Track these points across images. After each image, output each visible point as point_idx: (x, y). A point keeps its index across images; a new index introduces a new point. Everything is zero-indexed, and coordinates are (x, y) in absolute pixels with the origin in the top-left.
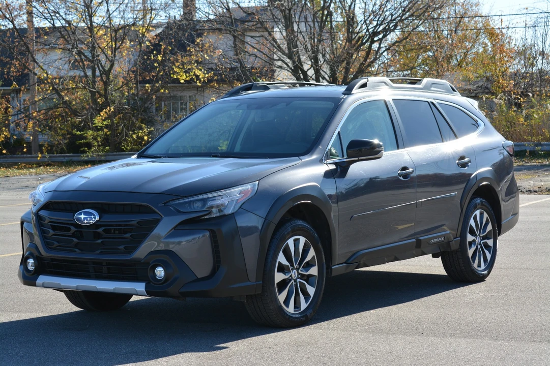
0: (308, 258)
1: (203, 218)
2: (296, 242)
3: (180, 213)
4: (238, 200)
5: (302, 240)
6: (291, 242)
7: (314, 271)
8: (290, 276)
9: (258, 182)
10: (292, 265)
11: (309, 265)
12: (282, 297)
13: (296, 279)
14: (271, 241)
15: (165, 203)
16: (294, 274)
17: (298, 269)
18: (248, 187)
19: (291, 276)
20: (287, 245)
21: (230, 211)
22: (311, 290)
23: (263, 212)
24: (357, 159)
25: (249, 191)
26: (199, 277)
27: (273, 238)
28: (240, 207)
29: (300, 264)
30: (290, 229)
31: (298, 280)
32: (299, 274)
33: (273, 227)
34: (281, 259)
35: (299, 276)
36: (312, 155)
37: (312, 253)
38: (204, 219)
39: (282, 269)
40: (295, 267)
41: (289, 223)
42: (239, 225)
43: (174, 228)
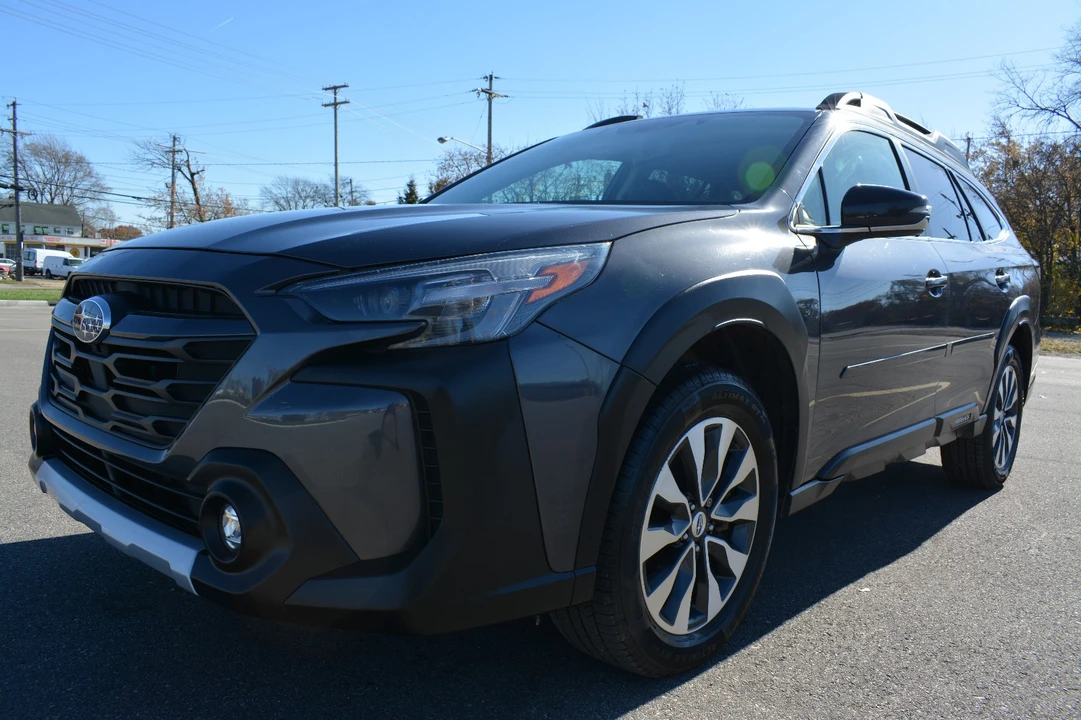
0: (739, 478)
1: (400, 345)
2: (712, 435)
3: (320, 322)
4: (530, 293)
5: (728, 428)
6: (696, 436)
7: (749, 510)
8: (687, 532)
9: (609, 244)
10: (694, 500)
11: (740, 495)
12: (655, 602)
13: (703, 537)
14: (637, 435)
15: (279, 288)
16: (697, 523)
17: (708, 510)
18: (575, 255)
19: (689, 532)
20: (687, 444)
21: (496, 328)
22: (737, 562)
23: (617, 343)
24: (866, 229)
25: (576, 268)
26: (363, 557)
27: (643, 424)
28: (536, 320)
29: (715, 497)
30: (698, 398)
31: (708, 539)
32: (710, 521)
33: (645, 393)
34: (666, 487)
35: (711, 528)
36: (764, 203)
37: (749, 463)
38: (398, 350)
39: (665, 514)
40: (703, 503)
41: (697, 381)
42: (523, 379)
43: (292, 374)
